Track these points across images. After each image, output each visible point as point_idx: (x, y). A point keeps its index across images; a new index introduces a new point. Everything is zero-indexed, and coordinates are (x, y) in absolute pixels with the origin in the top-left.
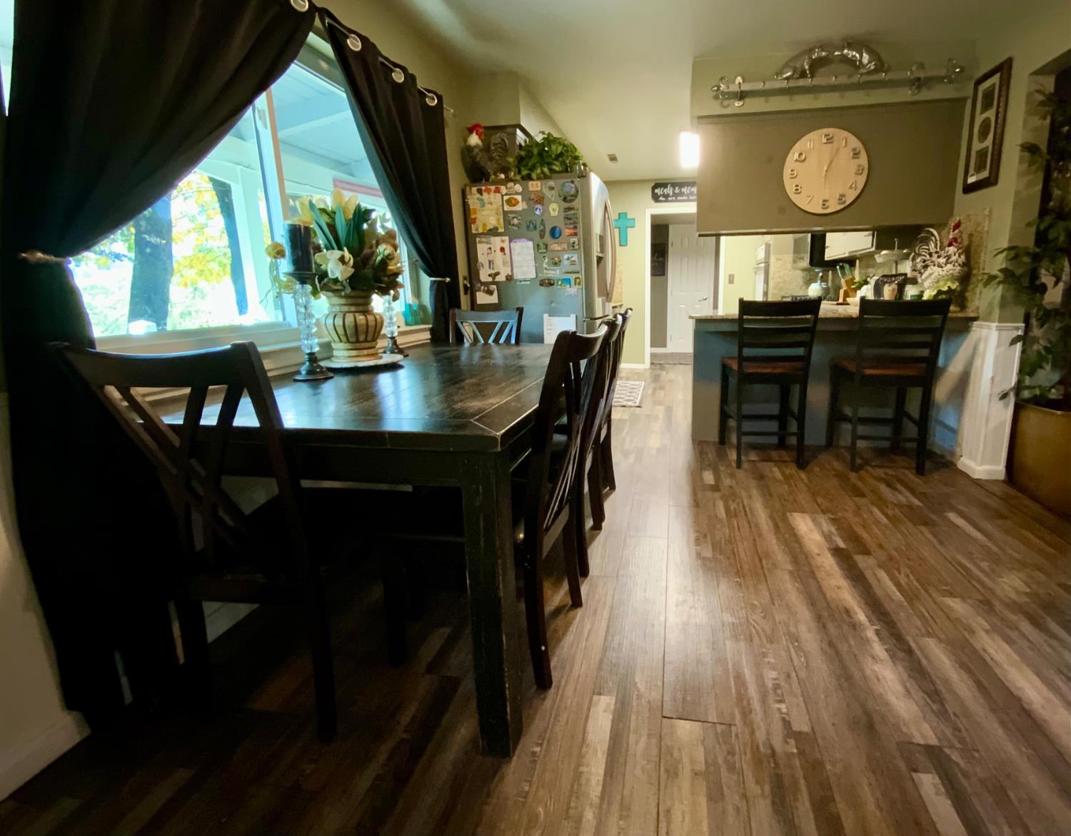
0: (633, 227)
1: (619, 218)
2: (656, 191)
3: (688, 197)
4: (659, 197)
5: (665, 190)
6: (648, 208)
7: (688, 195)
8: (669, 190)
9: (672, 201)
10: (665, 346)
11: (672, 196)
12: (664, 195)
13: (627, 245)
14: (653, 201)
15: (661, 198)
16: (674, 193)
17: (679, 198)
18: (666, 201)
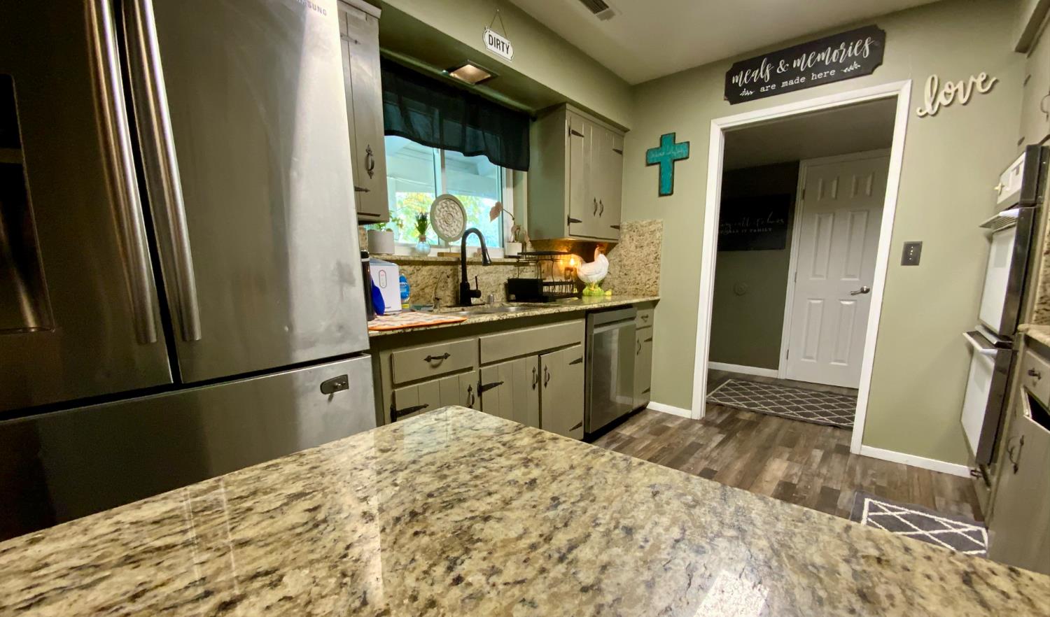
0: (687, 158)
1: (661, 145)
2: (735, 80)
3: (809, 77)
4: (741, 90)
5: (755, 74)
6: (716, 117)
7: (808, 72)
8: (764, 73)
9: (770, 93)
10: (775, 365)
11: (770, 83)
12: (748, 86)
13: (672, 193)
14: (728, 103)
15: (746, 93)
16: (773, 72)
17: (785, 84)
18: (758, 95)
